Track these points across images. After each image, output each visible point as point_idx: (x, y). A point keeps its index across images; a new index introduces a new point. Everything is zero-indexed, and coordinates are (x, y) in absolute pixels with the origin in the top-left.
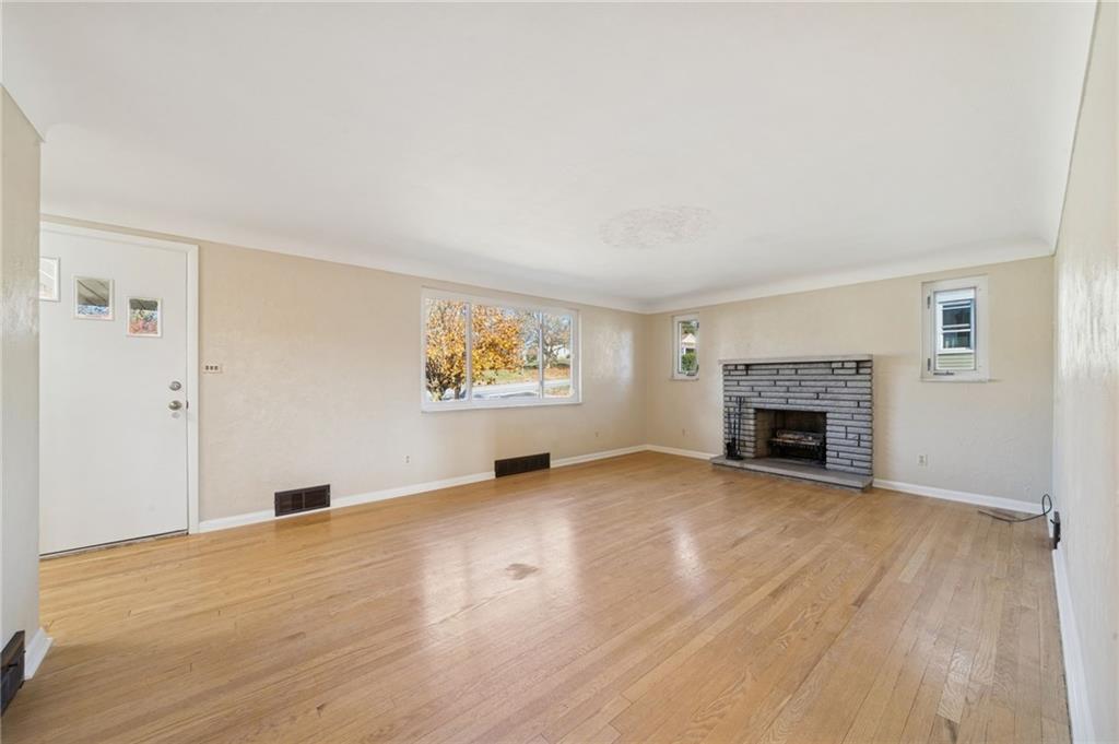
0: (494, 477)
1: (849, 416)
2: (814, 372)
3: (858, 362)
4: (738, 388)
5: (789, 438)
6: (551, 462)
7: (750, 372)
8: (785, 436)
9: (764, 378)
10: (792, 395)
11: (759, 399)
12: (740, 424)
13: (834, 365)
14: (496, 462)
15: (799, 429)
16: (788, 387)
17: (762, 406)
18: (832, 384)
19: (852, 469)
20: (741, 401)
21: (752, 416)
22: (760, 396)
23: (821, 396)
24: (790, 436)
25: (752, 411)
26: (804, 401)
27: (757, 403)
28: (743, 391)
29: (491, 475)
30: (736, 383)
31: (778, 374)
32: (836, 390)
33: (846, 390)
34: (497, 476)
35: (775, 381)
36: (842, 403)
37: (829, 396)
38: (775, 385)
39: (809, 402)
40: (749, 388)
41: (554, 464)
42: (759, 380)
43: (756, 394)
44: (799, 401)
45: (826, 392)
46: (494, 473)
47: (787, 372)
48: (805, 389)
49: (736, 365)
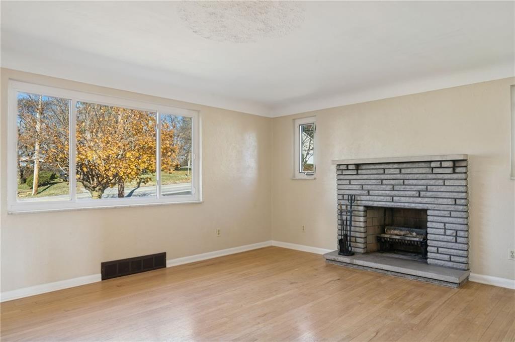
0: (100, 280)
1: (447, 213)
2: (415, 171)
3: (454, 161)
4: (350, 187)
5: (395, 234)
6: (167, 262)
7: (360, 172)
8: (392, 232)
9: (372, 177)
10: (396, 193)
11: (368, 198)
12: (351, 226)
13: (433, 165)
14: (103, 264)
15: (406, 225)
16: (393, 186)
17: (370, 204)
18: (432, 182)
19: (450, 264)
20: (352, 199)
21: (362, 213)
22: (369, 194)
23: (422, 194)
24: (396, 232)
25: (362, 208)
26: (407, 199)
27: (367, 201)
28: (354, 189)
29: (98, 277)
30: (348, 182)
31: (384, 173)
32: (435, 188)
33: (443, 188)
34: (103, 279)
35: (382, 180)
36: (440, 201)
37: (429, 194)
38: (382, 184)
39: (412, 199)
40: (359, 187)
41: (170, 263)
42: (368, 178)
43: (366, 193)
44: (403, 199)
45: (427, 190)
46: (100, 275)
47: (392, 171)
48: (408, 188)
49: (347, 165)
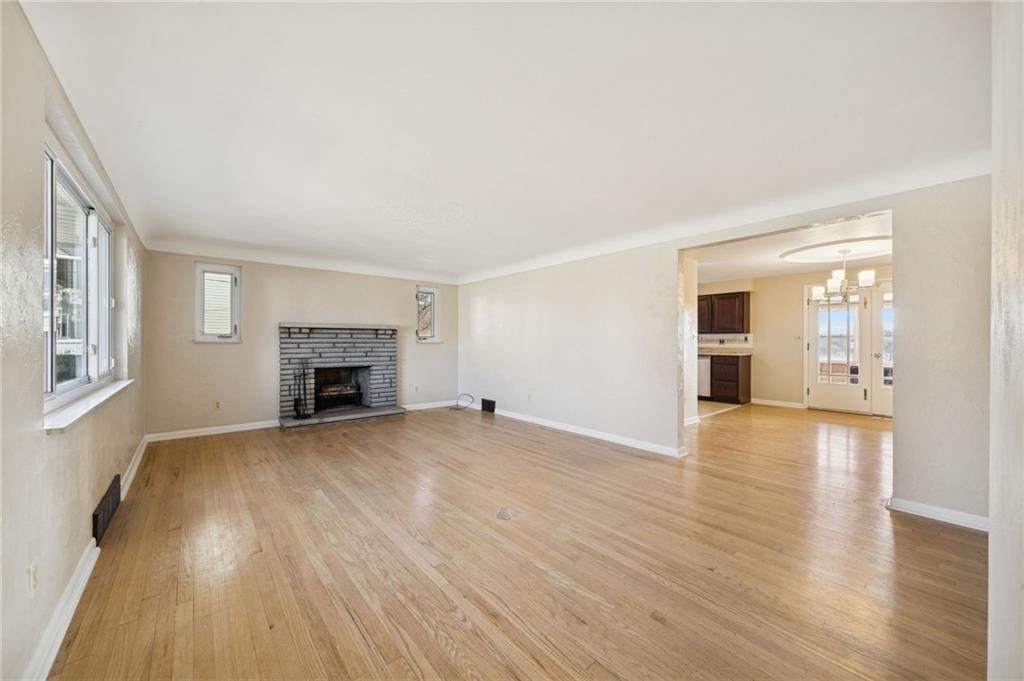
1: (385, 367)
2: (364, 336)
4: (299, 350)
5: (333, 391)
7: (311, 335)
8: (330, 389)
9: (324, 340)
10: (349, 354)
11: (320, 360)
12: (305, 384)
15: (337, 382)
16: (345, 348)
17: (322, 365)
18: (376, 345)
19: (387, 403)
20: (304, 363)
21: (313, 376)
22: (320, 357)
23: (369, 354)
24: (333, 389)
25: (313, 371)
26: (357, 359)
27: (318, 363)
28: (304, 352)
30: (296, 345)
31: (336, 338)
32: (378, 350)
33: (384, 350)
35: (334, 343)
36: (381, 359)
37: (373, 354)
38: (334, 347)
39: (361, 359)
40: (310, 350)
42: (320, 343)
43: (318, 355)
44: (354, 359)
45: (372, 351)
47: (344, 336)
48: (358, 350)
49: (300, 329)
